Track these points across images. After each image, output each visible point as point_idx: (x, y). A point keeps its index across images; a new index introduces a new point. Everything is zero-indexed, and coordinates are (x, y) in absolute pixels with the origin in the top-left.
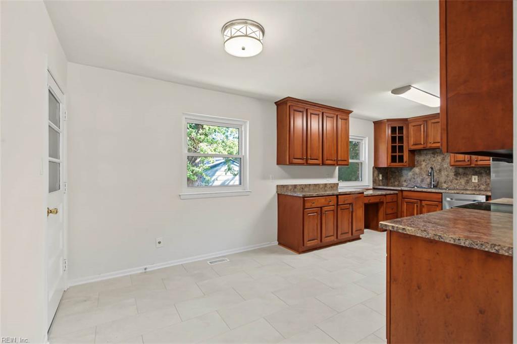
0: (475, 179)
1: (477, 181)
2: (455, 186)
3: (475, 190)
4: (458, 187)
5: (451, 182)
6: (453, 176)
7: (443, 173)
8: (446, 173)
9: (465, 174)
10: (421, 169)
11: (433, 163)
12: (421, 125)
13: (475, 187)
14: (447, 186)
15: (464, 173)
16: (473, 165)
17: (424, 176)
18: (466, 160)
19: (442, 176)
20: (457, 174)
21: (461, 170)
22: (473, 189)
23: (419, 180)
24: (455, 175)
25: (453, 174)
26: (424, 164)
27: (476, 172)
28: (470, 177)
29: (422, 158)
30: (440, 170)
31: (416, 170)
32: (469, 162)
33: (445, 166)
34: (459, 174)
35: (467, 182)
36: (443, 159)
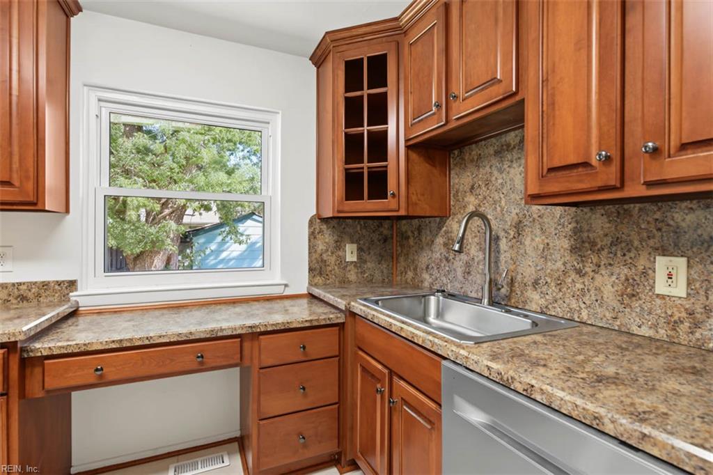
0: (670, 278)
2: (574, 305)
4: (584, 315)
5: (560, 284)
6: (567, 256)
7: (527, 242)
8: (540, 240)
9: (619, 246)
13: (674, 325)
14: (543, 302)
15: (616, 242)
16: (635, 189)
18: (594, 160)
20: (581, 245)
21: (599, 223)
24: (573, 250)
25: (566, 244)
28: (642, 262)
31: (454, 226)
32: (614, 168)
34: (593, 244)
35: (632, 291)
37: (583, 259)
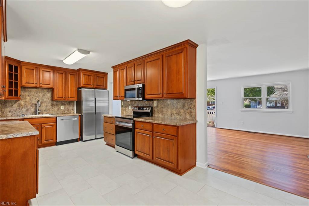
0: (62, 107)
1: (63, 109)
2: (52, 112)
3: (63, 114)
5: (49, 110)
6: (50, 106)
7: (43, 105)
8: (45, 104)
10: (26, 101)
11: (36, 98)
12: (34, 70)
13: (62, 112)
14: (46, 113)
15: (57, 104)
17: (29, 107)
19: (43, 107)
20: (52, 105)
21: (55, 103)
22: (62, 113)
23: (24, 110)
24: (51, 106)
25: (50, 105)
26: (28, 98)
27: (63, 103)
28: (60, 106)
29: (26, 94)
30: (42, 103)
31: (22, 102)
32: (65, 98)
33: (45, 100)
34: (54, 105)
35: (58, 109)
36: (44, 96)
37: (53, 107)
